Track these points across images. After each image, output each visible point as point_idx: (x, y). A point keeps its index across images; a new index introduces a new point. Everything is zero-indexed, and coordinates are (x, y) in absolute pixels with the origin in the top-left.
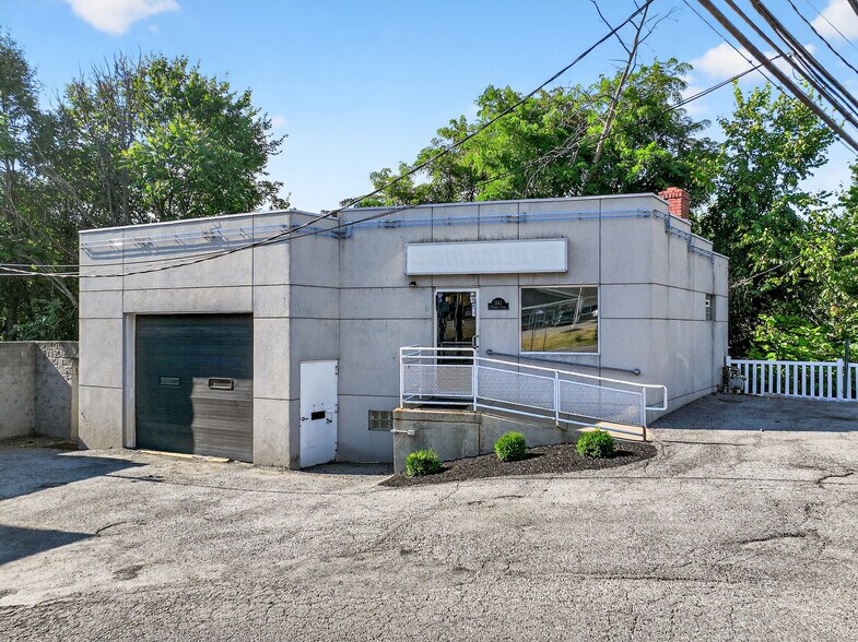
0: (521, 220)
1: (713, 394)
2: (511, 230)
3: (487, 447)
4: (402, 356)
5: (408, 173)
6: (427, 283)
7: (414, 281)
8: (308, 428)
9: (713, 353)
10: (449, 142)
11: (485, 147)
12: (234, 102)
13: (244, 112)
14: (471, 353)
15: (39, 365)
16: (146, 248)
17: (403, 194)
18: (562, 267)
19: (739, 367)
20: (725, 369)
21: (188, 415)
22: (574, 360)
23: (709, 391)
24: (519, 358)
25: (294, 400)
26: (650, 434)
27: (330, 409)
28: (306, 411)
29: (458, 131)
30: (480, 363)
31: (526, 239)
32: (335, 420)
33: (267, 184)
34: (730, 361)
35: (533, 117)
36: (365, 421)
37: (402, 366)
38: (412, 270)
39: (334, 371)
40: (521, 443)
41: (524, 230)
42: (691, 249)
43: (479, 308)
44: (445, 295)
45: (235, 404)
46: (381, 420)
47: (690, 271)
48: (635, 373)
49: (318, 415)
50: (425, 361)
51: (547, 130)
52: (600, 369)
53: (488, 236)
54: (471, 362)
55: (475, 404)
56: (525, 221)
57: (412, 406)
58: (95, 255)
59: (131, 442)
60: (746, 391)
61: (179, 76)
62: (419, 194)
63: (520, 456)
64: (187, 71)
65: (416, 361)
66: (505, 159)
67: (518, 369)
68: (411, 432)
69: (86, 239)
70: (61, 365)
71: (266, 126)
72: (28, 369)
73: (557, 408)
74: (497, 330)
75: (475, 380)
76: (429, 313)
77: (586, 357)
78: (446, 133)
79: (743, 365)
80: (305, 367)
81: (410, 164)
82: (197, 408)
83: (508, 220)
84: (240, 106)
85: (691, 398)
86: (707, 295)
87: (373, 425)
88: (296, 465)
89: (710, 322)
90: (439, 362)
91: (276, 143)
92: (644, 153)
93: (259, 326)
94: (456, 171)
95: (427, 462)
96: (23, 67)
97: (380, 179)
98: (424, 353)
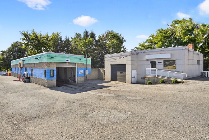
0: (163, 51)
1: (199, 76)
2: (162, 52)
3: (158, 81)
4: (146, 69)
5: (144, 43)
6: (149, 60)
7: (147, 60)
8: (133, 78)
9: (199, 70)
10: (151, 38)
11: (157, 39)
12: (119, 35)
13: (120, 37)
14: (156, 69)
15: (99, 71)
16: (112, 57)
17: (144, 46)
18: (170, 57)
19: (205, 72)
20: (202, 73)
21: (117, 77)
22: (172, 70)
23: (198, 76)
24: (163, 70)
25: (131, 75)
26: (184, 81)
27: (136, 77)
28: (133, 76)
29: (152, 36)
30: (157, 70)
31: (164, 53)
32: (136, 78)
33: (123, 46)
34: (203, 71)
35: (165, 33)
36: (140, 78)
37: (146, 71)
38: (147, 58)
39: (136, 71)
40: (163, 81)
41: (164, 52)
42: (193, 53)
43: (157, 63)
44: (152, 61)
45: (124, 75)
46: (143, 78)
47: (193, 57)
48: (182, 72)
49: (134, 77)
50: (149, 70)
51: (168, 35)
52: (176, 72)
53: (158, 53)
54: (156, 70)
55: (157, 76)
56: (164, 51)
57: (148, 76)
58: (106, 57)
59: (111, 80)
60: (207, 76)
61: (112, 33)
62: (146, 46)
63: (163, 82)
64: (113, 32)
65: (148, 70)
66: (161, 40)
67: (163, 71)
68: (147, 79)
69: (105, 56)
70: (102, 71)
71: (123, 38)
72: (98, 71)
73: (169, 77)
74: (160, 66)
75: (156, 73)
76: (150, 64)
77: (174, 70)
78: (151, 36)
79: (206, 72)
80: (133, 71)
81: (145, 42)
82: (118, 76)
83: (161, 51)
84: (120, 36)
85: (194, 77)
86: (198, 61)
87: (142, 79)
88: (132, 83)
89: (198, 65)
90: (151, 70)
91: (125, 41)
92: (187, 37)
93: (127, 66)
94: (152, 42)
95: (150, 83)
96: (94, 34)
97: (140, 44)
98: (149, 69)
